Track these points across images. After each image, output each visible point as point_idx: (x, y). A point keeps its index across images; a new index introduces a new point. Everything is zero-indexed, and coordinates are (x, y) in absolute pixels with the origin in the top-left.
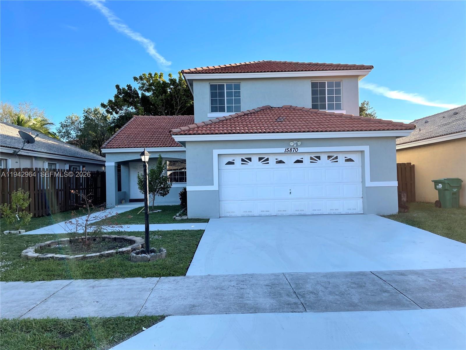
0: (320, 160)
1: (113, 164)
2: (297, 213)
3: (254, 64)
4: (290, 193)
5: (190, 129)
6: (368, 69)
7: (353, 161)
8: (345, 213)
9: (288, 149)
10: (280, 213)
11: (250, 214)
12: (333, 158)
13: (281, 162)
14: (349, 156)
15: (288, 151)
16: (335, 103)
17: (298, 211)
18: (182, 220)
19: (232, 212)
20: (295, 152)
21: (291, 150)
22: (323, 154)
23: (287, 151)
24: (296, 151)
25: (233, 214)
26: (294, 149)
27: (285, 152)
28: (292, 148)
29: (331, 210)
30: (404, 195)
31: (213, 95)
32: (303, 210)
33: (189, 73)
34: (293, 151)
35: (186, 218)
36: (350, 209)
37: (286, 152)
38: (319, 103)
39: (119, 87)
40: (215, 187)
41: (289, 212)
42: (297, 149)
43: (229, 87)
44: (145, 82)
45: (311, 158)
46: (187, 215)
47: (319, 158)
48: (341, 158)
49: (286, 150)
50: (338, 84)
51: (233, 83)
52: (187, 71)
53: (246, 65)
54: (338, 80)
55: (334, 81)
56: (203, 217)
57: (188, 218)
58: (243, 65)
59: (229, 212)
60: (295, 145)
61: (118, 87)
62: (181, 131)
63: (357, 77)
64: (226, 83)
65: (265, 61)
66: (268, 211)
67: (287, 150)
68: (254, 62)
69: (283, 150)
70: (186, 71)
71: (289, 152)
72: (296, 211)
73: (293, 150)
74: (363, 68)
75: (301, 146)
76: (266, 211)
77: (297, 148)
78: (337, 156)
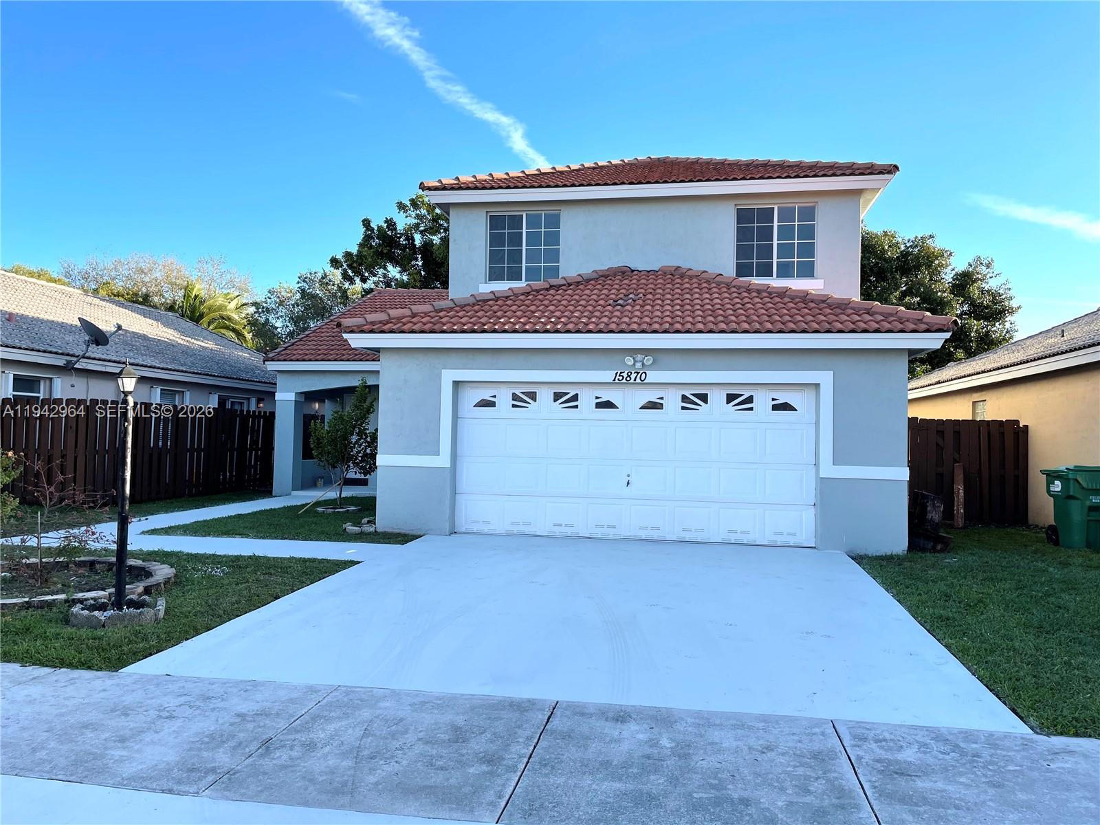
0: (707, 403)
1: (291, 397)
2: (643, 534)
3: (620, 165)
4: (628, 483)
5: (391, 319)
6: (884, 174)
7: (792, 409)
8: (766, 543)
9: (621, 373)
10: (599, 533)
11: (527, 530)
12: (739, 400)
13: (608, 405)
14: (783, 398)
15: (621, 378)
16: (796, 260)
17: (646, 528)
18: (362, 533)
19: (484, 522)
20: (638, 380)
21: (629, 376)
22: (715, 389)
23: (619, 379)
24: (642, 379)
25: (486, 529)
26: (638, 373)
27: (614, 380)
28: (633, 372)
29: (730, 531)
30: (934, 505)
31: (495, 240)
32: (658, 529)
33: (436, 189)
34: (635, 380)
35: (371, 530)
36: (781, 534)
37: (617, 381)
38: (755, 261)
39: (369, 224)
40: (443, 460)
41: (623, 532)
42: (644, 375)
43: (534, 222)
44: (424, 212)
45: (685, 398)
46: (375, 524)
47: (704, 398)
48: (763, 402)
49: (618, 377)
50: (809, 213)
51: (543, 212)
52: (433, 185)
53: (597, 168)
54: (806, 202)
55: (797, 204)
56: (412, 530)
57: (375, 531)
58: (589, 168)
59: (478, 522)
60: (639, 365)
61: (366, 223)
62: (365, 323)
63: (858, 192)
64: (527, 212)
65: (652, 157)
66: (572, 526)
67: (620, 376)
68: (621, 160)
69: (608, 376)
70: (430, 185)
71: (624, 381)
72: (641, 528)
73: (633, 376)
74: (869, 171)
75: (655, 366)
76: (566, 525)
77: (645, 373)
78: (752, 396)
